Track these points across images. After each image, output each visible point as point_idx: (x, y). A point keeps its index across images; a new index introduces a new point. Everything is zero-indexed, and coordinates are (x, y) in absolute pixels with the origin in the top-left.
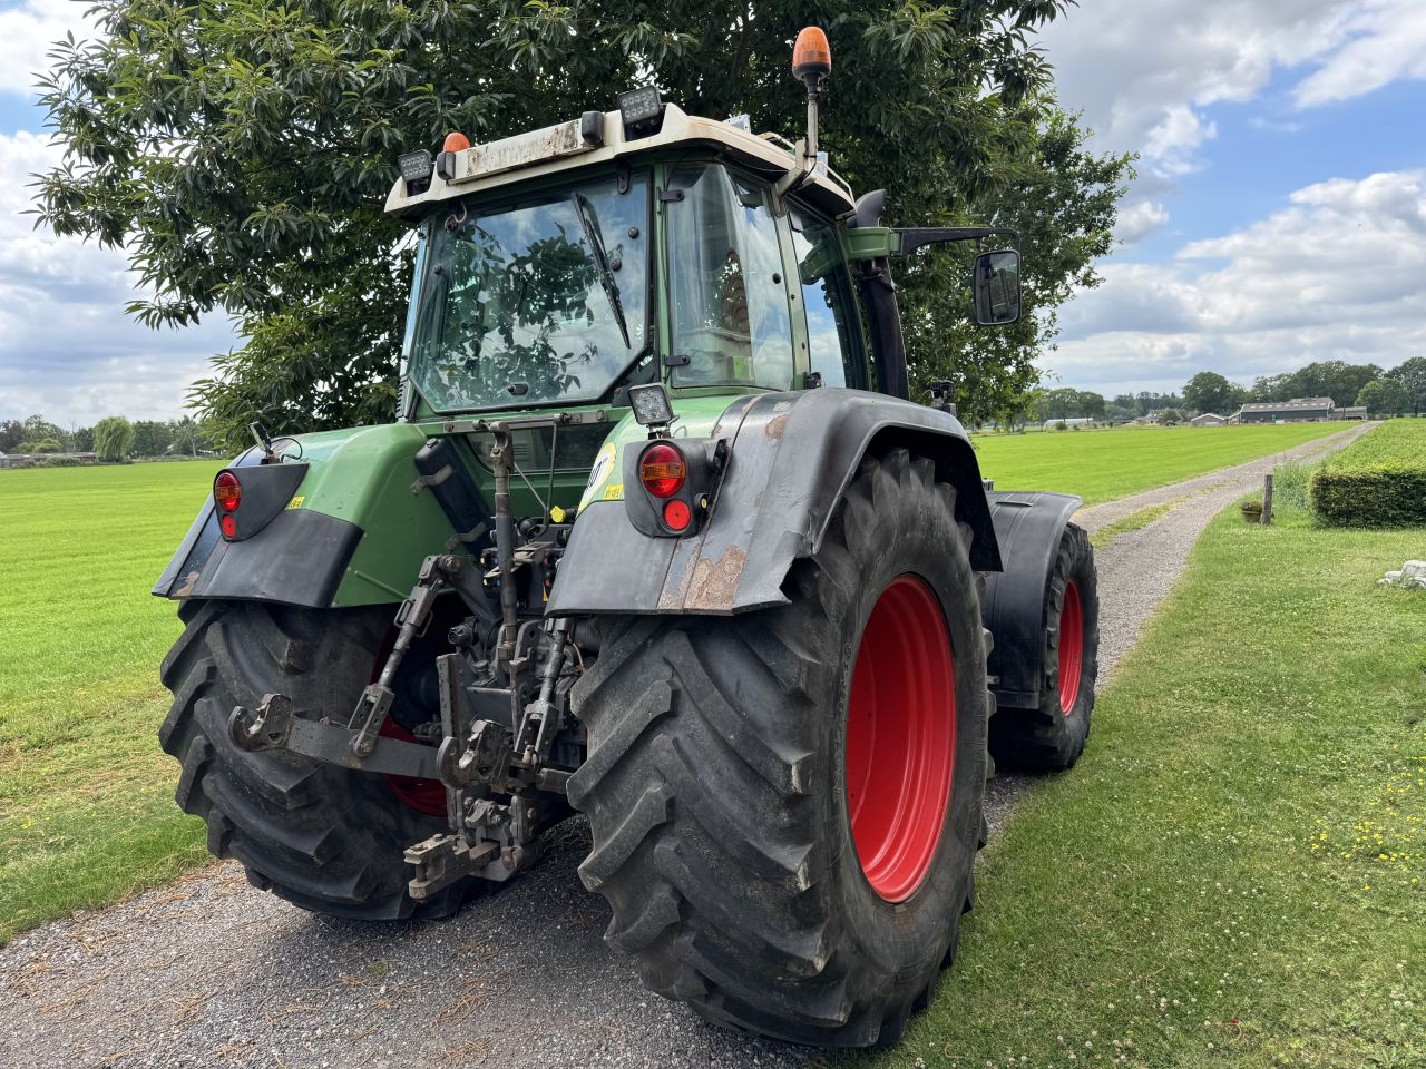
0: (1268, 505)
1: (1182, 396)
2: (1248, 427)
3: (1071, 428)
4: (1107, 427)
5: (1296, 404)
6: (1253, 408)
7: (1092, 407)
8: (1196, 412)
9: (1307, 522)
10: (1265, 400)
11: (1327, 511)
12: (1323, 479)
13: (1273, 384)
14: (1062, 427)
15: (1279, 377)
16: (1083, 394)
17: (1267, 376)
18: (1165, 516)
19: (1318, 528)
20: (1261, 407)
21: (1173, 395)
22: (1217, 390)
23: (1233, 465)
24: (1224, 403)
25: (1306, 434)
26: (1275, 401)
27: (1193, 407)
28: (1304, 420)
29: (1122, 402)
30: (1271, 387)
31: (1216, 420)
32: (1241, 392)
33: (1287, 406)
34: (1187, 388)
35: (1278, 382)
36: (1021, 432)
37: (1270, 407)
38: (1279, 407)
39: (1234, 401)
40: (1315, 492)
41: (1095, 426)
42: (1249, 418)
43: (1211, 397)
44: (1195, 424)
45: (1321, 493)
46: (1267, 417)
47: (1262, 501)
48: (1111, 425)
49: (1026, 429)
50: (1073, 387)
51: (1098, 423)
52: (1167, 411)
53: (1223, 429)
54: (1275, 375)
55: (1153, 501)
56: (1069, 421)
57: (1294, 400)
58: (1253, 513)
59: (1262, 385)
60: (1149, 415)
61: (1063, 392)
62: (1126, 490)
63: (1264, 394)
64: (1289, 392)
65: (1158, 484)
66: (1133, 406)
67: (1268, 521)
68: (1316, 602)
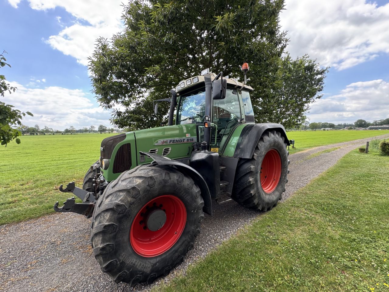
0: (367, 149)
1: (354, 124)
2: (371, 131)
3: (326, 130)
4: (335, 130)
5: (385, 126)
6: (373, 127)
7: (332, 126)
8: (357, 127)
9: (379, 153)
10: (376, 125)
11: (385, 151)
12: (384, 143)
13: (379, 122)
14: (324, 130)
15: (380, 120)
16: (330, 124)
17: (377, 120)
18: (338, 150)
19: (382, 155)
20: (375, 127)
21: (352, 124)
22: (363, 123)
23: (363, 139)
24: (365, 126)
25: (386, 132)
26: (379, 125)
27: (357, 126)
28: (387, 129)
29: (339, 125)
30: (378, 122)
31: (362, 129)
32: (370, 123)
33: (382, 126)
34: (355, 122)
35: (380, 121)
36: (315, 131)
37: (377, 126)
38: (380, 126)
39: (367, 125)
40: (382, 146)
41: (332, 130)
42: (371, 129)
43: (362, 124)
44: (357, 130)
45: (383, 147)
46: (376, 129)
47: (365, 147)
48: (336, 130)
49: (316, 130)
50: (327, 122)
51: (333, 129)
52: (350, 127)
53: (364, 131)
54: (379, 120)
55: (337, 146)
56: (326, 129)
57: (384, 125)
58: (362, 150)
59: (376, 122)
60: (346, 128)
61: (325, 123)
62: (331, 143)
63: (376, 124)
64: (383, 123)
65: (341, 142)
66: (342, 126)
67: (367, 153)
68: (372, 179)
